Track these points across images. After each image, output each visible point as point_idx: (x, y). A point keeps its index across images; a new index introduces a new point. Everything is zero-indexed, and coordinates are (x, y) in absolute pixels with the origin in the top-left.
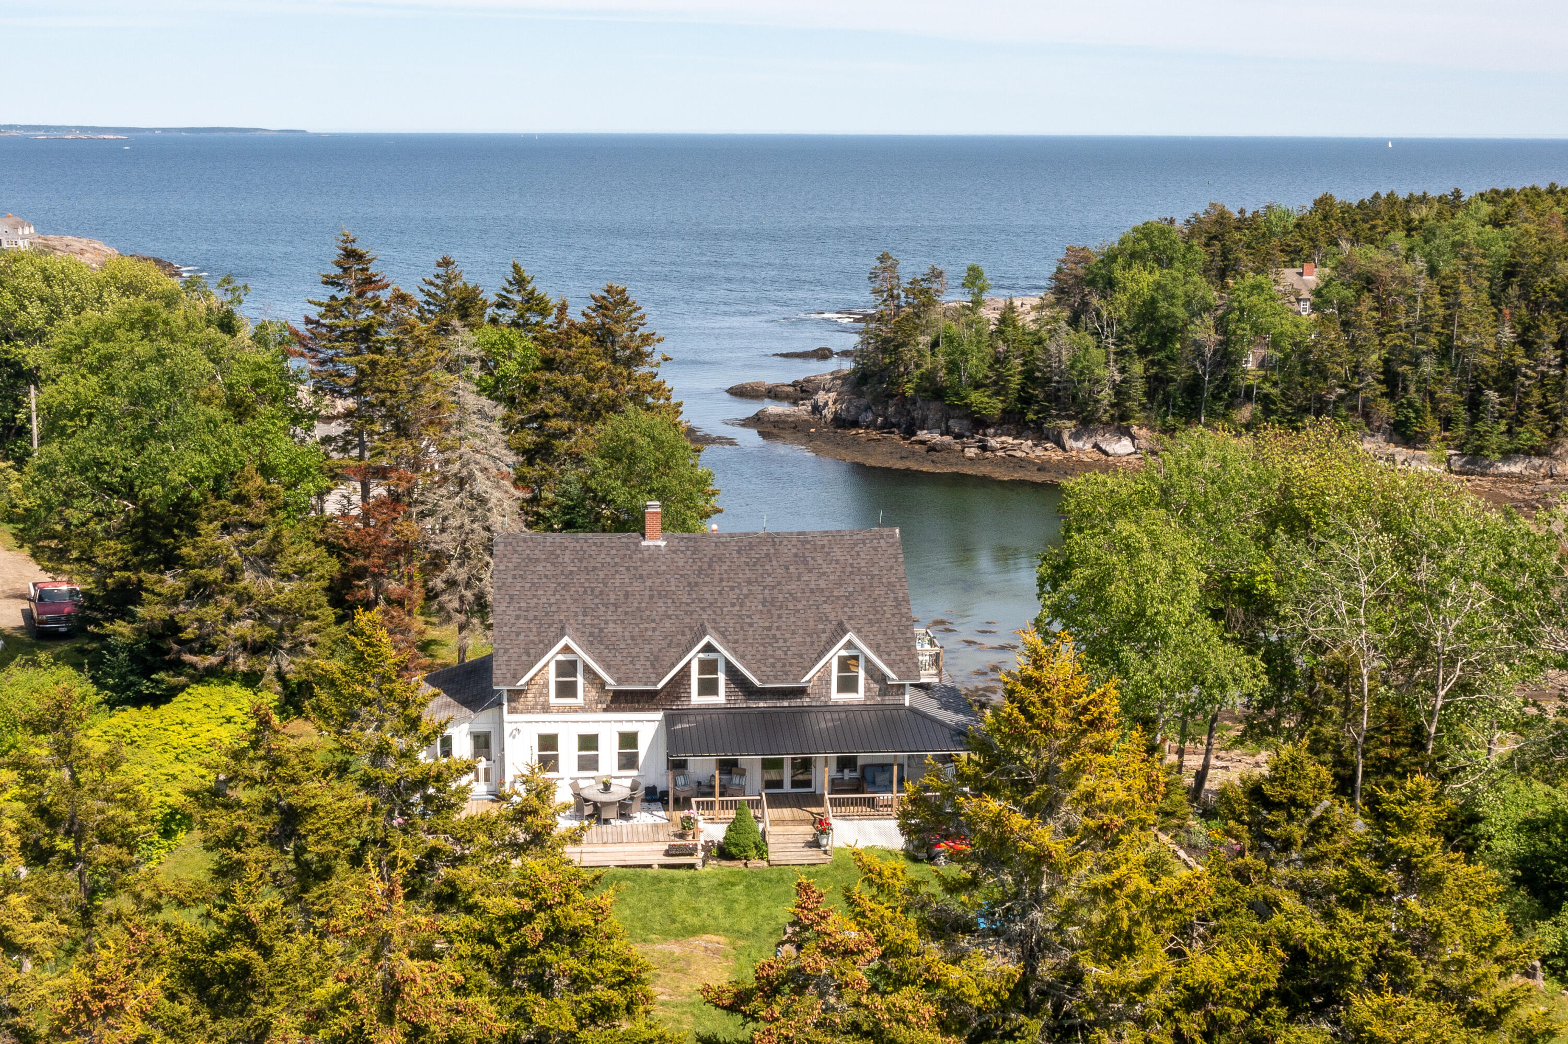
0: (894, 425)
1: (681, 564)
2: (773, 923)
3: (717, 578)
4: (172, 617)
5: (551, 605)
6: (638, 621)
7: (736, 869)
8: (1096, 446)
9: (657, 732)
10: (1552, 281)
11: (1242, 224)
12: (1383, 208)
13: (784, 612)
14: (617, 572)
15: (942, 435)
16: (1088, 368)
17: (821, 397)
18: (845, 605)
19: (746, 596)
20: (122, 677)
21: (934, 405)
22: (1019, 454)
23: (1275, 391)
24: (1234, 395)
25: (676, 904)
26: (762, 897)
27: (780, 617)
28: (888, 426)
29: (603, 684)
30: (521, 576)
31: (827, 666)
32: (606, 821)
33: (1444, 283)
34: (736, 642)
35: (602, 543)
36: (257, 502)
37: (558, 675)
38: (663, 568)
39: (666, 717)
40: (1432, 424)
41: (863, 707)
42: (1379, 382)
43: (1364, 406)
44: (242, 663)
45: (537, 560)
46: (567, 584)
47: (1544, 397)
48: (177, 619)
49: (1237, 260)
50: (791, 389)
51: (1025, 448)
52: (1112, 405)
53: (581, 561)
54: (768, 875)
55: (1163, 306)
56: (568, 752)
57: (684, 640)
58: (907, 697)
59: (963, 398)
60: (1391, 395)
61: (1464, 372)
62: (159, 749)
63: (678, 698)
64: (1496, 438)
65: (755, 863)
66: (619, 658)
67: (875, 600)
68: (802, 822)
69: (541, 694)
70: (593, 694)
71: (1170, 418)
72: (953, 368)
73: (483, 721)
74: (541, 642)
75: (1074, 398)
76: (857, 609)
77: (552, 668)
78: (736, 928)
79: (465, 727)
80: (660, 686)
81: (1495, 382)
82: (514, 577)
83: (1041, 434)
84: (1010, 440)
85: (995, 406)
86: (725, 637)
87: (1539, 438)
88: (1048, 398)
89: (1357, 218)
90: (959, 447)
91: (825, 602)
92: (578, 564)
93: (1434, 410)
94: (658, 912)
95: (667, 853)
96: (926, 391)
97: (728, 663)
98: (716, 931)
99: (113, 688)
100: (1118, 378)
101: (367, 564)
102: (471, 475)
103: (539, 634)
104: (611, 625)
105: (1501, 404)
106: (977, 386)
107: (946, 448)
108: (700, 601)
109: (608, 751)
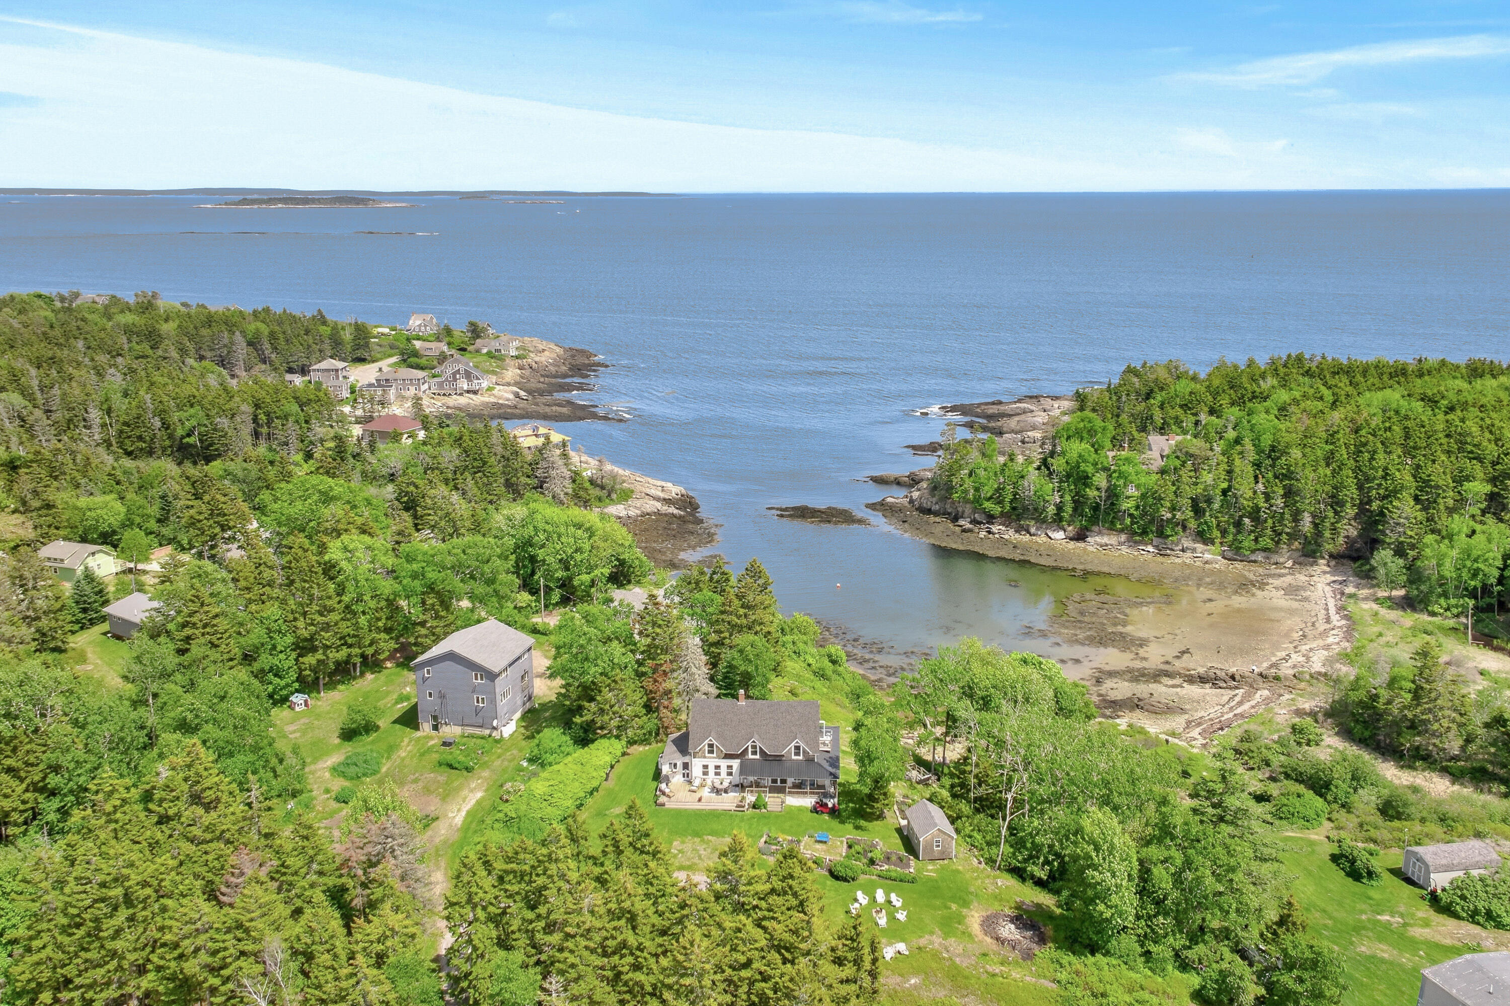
0: (948, 515)
1: (748, 713)
4: (593, 718)
6: (735, 730)
7: (756, 812)
8: (1046, 535)
9: (738, 766)
14: (729, 713)
15: (970, 523)
16: (1044, 494)
19: (768, 723)
20: (579, 734)
21: (968, 507)
25: (735, 824)
26: (761, 823)
27: (778, 730)
28: (945, 515)
29: (722, 752)
30: (699, 714)
31: (791, 749)
32: (721, 795)
34: (763, 739)
35: (726, 702)
37: (708, 748)
38: (743, 713)
39: (741, 762)
40: (1216, 533)
41: (802, 761)
42: (1190, 511)
43: (1182, 522)
44: (615, 732)
45: (705, 709)
46: (713, 717)
47: (1274, 524)
52: (1055, 515)
54: (765, 815)
55: (1082, 466)
56: (712, 770)
57: (747, 737)
58: (816, 759)
59: (981, 506)
60: (1196, 518)
62: (589, 766)
63: (745, 756)
64: (1248, 542)
65: (764, 810)
66: (726, 744)
68: (779, 798)
69: (703, 753)
70: (719, 754)
71: (1084, 522)
72: (977, 489)
73: (686, 759)
74: (704, 735)
75: (1036, 510)
77: (707, 746)
79: (680, 761)
80: (739, 753)
81: (1249, 514)
82: (697, 714)
83: (1019, 527)
84: (1003, 529)
85: (997, 510)
86: (760, 738)
87: (1271, 544)
88: (1023, 508)
90: (977, 532)
92: (717, 710)
93: (1218, 526)
94: (730, 827)
95: (736, 807)
97: (760, 747)
100: (1058, 500)
101: (656, 696)
102: (689, 665)
104: (726, 731)
105: (1252, 526)
106: (989, 499)
107: (971, 532)
108: (754, 724)
109: (724, 771)
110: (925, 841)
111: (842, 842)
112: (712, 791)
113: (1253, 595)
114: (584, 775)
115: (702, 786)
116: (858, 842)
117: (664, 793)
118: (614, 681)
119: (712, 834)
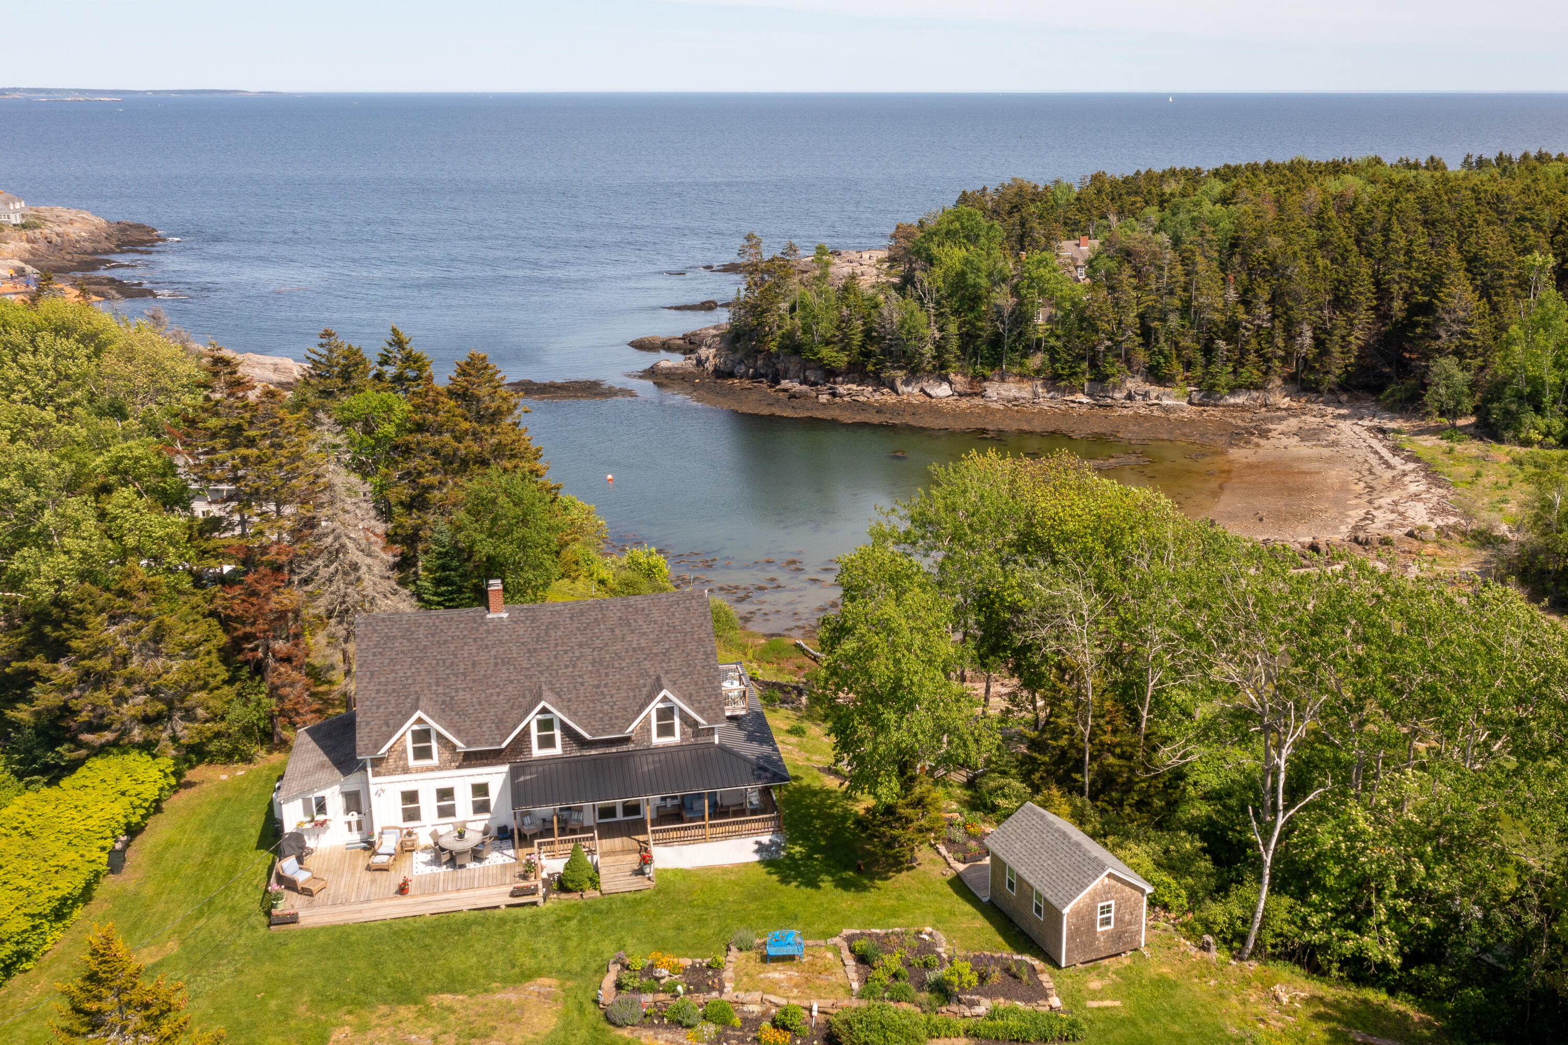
0: (762, 376)
1: (521, 633)
2: (599, 959)
3: (552, 643)
4: (66, 702)
5: (407, 678)
6: (484, 687)
7: (573, 902)
8: (922, 390)
9: (505, 781)
10: (1265, 253)
11: (1037, 196)
12: (1142, 183)
13: (610, 671)
14: (465, 644)
15: (801, 384)
16: (914, 327)
17: (703, 352)
18: (663, 661)
19: (578, 658)
20: (29, 751)
21: (794, 359)
22: (862, 399)
23: (1059, 344)
24: (1028, 347)
25: (517, 946)
26: (592, 932)
27: (607, 675)
28: (756, 376)
29: (454, 747)
30: (380, 653)
31: (647, 719)
32: (462, 866)
33: (1185, 255)
34: (570, 700)
35: (452, 618)
36: (140, 594)
37: (414, 742)
38: (507, 637)
39: (511, 769)
40: (1177, 367)
41: (679, 748)
42: (1138, 335)
43: (1126, 353)
44: (137, 734)
45: (395, 638)
46: (422, 658)
47: (1260, 344)
48: (70, 704)
49: (1032, 228)
50: (681, 342)
51: (867, 393)
52: (934, 358)
53: (433, 635)
54: (599, 906)
55: (971, 278)
56: (428, 804)
57: (524, 702)
58: (716, 737)
59: (816, 354)
60: (1146, 345)
61: (1200, 326)
62: (52, 837)
63: (521, 753)
64: (1225, 378)
65: (591, 894)
66: (468, 722)
67: (688, 654)
68: (630, 851)
69: (400, 759)
70: (447, 755)
71: (978, 366)
72: (806, 330)
73: (353, 782)
74: (399, 712)
75: (904, 352)
76: (672, 664)
77: (409, 737)
78: (566, 968)
79: (336, 788)
80: (504, 745)
81: (1224, 332)
82: (374, 654)
83: (879, 382)
84: (854, 387)
85: (841, 360)
86: (560, 697)
87: (1256, 376)
88: (884, 352)
89: (1123, 192)
90: (814, 394)
91: (645, 659)
92: (431, 639)
93: (1178, 356)
94: (500, 958)
95: (513, 895)
96: (787, 347)
97: (562, 722)
98: (549, 974)
99: (20, 762)
100: (938, 335)
101: (253, 630)
102: (343, 546)
103: (397, 705)
104: (461, 693)
105: (1228, 350)
106: (828, 343)
107: (804, 395)
108: (538, 665)
109: (464, 801)
110: (1076, 913)
111: (837, 950)
112: (436, 861)
113: (1257, 445)
114: (30, 866)
115: (406, 849)
116: (883, 943)
117: (291, 885)
118: (122, 593)
119: (454, 984)
